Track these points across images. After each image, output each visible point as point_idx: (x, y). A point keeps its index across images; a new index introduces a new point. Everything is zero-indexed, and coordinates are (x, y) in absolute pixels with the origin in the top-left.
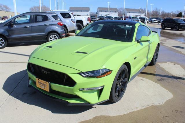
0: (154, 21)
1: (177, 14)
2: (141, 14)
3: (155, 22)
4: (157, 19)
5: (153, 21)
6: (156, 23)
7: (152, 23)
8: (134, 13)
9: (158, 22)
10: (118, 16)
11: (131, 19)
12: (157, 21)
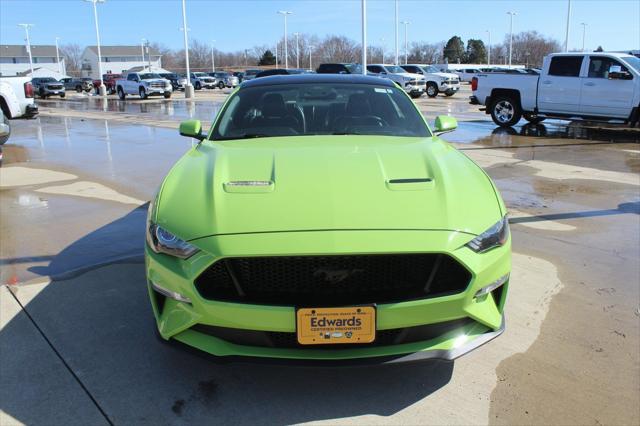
0: (206, 81)
1: (259, 55)
2: (152, 63)
3: (211, 84)
4: (212, 75)
5: (204, 83)
6: (213, 87)
7: (200, 88)
8: (123, 60)
9: (218, 86)
10: (67, 74)
11: (137, 81)
12: (215, 83)
